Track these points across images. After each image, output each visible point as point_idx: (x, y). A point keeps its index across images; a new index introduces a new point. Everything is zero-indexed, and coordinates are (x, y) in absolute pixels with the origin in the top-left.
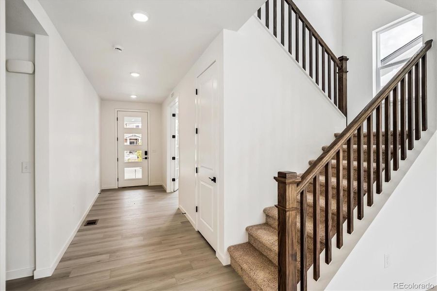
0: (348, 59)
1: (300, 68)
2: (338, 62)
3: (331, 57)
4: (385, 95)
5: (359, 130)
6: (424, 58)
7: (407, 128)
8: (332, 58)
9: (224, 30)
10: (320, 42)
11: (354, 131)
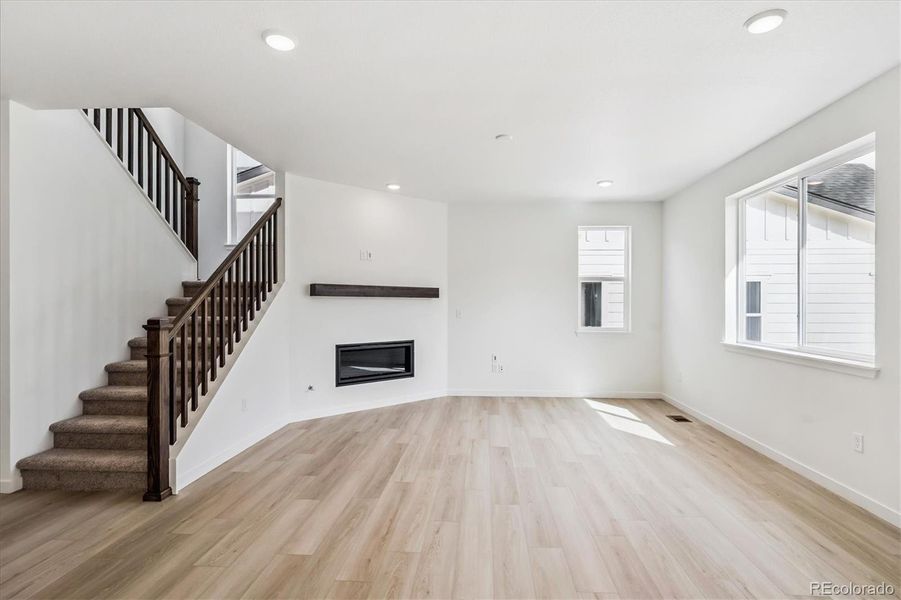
0: (199, 184)
1: (135, 183)
2: (186, 182)
3: (177, 175)
4: (242, 249)
5: (222, 280)
6: (275, 215)
7: (255, 280)
8: (179, 178)
9: (11, 102)
10: (162, 151)
11: (216, 282)
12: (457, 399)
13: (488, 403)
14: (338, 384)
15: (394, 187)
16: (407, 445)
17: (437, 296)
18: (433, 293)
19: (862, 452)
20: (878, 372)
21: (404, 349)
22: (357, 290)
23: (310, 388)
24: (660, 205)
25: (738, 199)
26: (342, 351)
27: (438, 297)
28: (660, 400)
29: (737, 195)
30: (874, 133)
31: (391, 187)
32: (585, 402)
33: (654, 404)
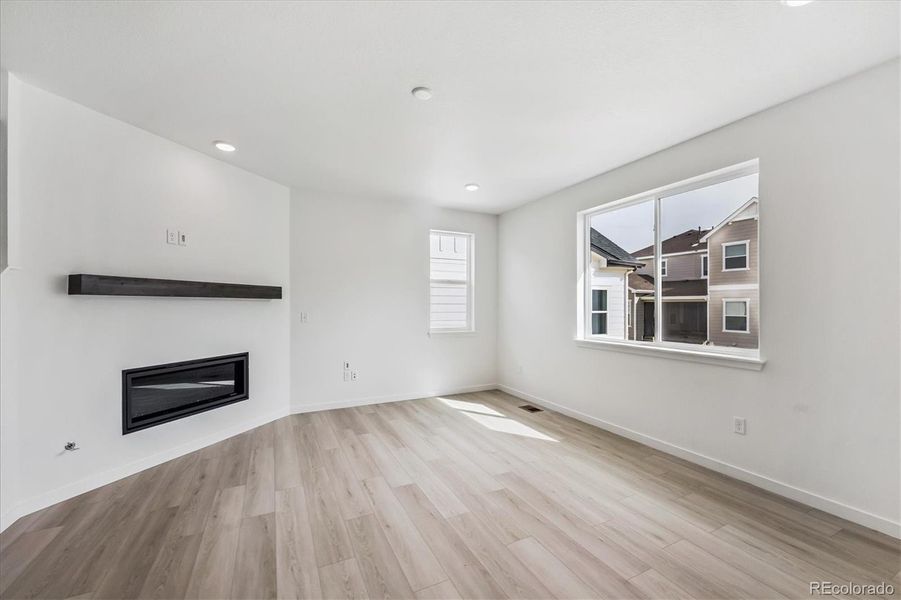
12: (304, 417)
13: (344, 417)
14: (127, 430)
15: (226, 148)
16: (274, 514)
17: (279, 296)
18: (274, 293)
19: (745, 434)
20: (764, 365)
21: (233, 365)
22: (164, 287)
23: (70, 446)
24: (496, 217)
25: (585, 215)
26: (133, 379)
27: (281, 298)
28: (497, 390)
29: (584, 212)
30: (758, 159)
31: (221, 146)
32: (439, 402)
33: (494, 394)
